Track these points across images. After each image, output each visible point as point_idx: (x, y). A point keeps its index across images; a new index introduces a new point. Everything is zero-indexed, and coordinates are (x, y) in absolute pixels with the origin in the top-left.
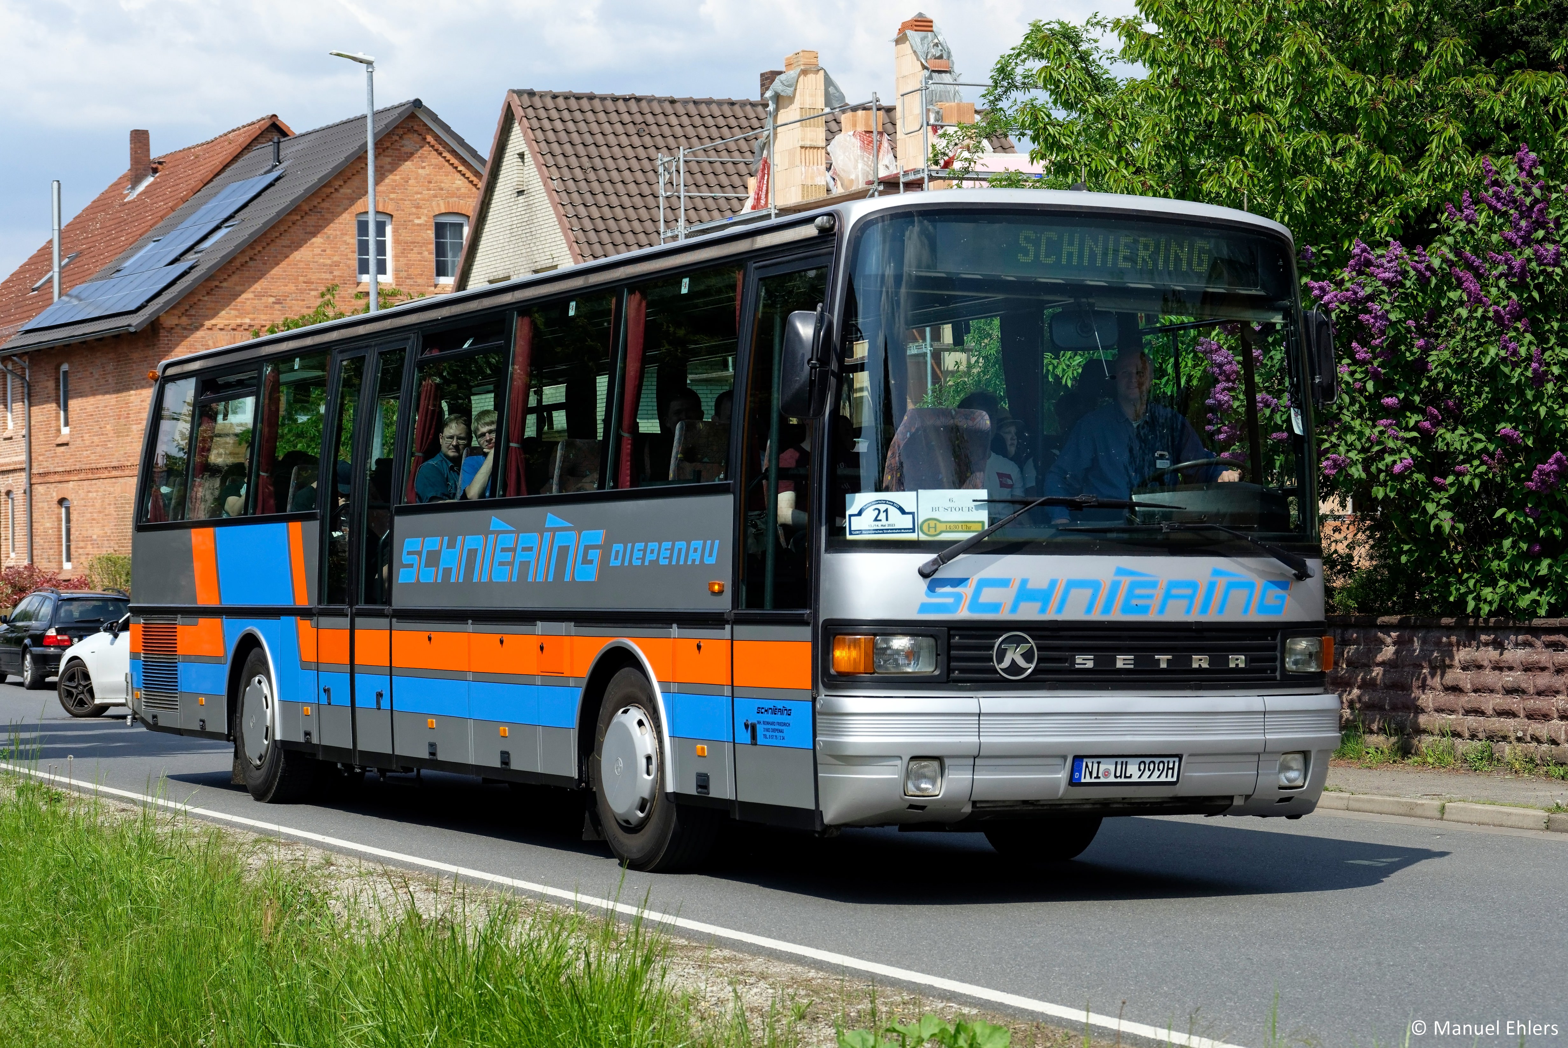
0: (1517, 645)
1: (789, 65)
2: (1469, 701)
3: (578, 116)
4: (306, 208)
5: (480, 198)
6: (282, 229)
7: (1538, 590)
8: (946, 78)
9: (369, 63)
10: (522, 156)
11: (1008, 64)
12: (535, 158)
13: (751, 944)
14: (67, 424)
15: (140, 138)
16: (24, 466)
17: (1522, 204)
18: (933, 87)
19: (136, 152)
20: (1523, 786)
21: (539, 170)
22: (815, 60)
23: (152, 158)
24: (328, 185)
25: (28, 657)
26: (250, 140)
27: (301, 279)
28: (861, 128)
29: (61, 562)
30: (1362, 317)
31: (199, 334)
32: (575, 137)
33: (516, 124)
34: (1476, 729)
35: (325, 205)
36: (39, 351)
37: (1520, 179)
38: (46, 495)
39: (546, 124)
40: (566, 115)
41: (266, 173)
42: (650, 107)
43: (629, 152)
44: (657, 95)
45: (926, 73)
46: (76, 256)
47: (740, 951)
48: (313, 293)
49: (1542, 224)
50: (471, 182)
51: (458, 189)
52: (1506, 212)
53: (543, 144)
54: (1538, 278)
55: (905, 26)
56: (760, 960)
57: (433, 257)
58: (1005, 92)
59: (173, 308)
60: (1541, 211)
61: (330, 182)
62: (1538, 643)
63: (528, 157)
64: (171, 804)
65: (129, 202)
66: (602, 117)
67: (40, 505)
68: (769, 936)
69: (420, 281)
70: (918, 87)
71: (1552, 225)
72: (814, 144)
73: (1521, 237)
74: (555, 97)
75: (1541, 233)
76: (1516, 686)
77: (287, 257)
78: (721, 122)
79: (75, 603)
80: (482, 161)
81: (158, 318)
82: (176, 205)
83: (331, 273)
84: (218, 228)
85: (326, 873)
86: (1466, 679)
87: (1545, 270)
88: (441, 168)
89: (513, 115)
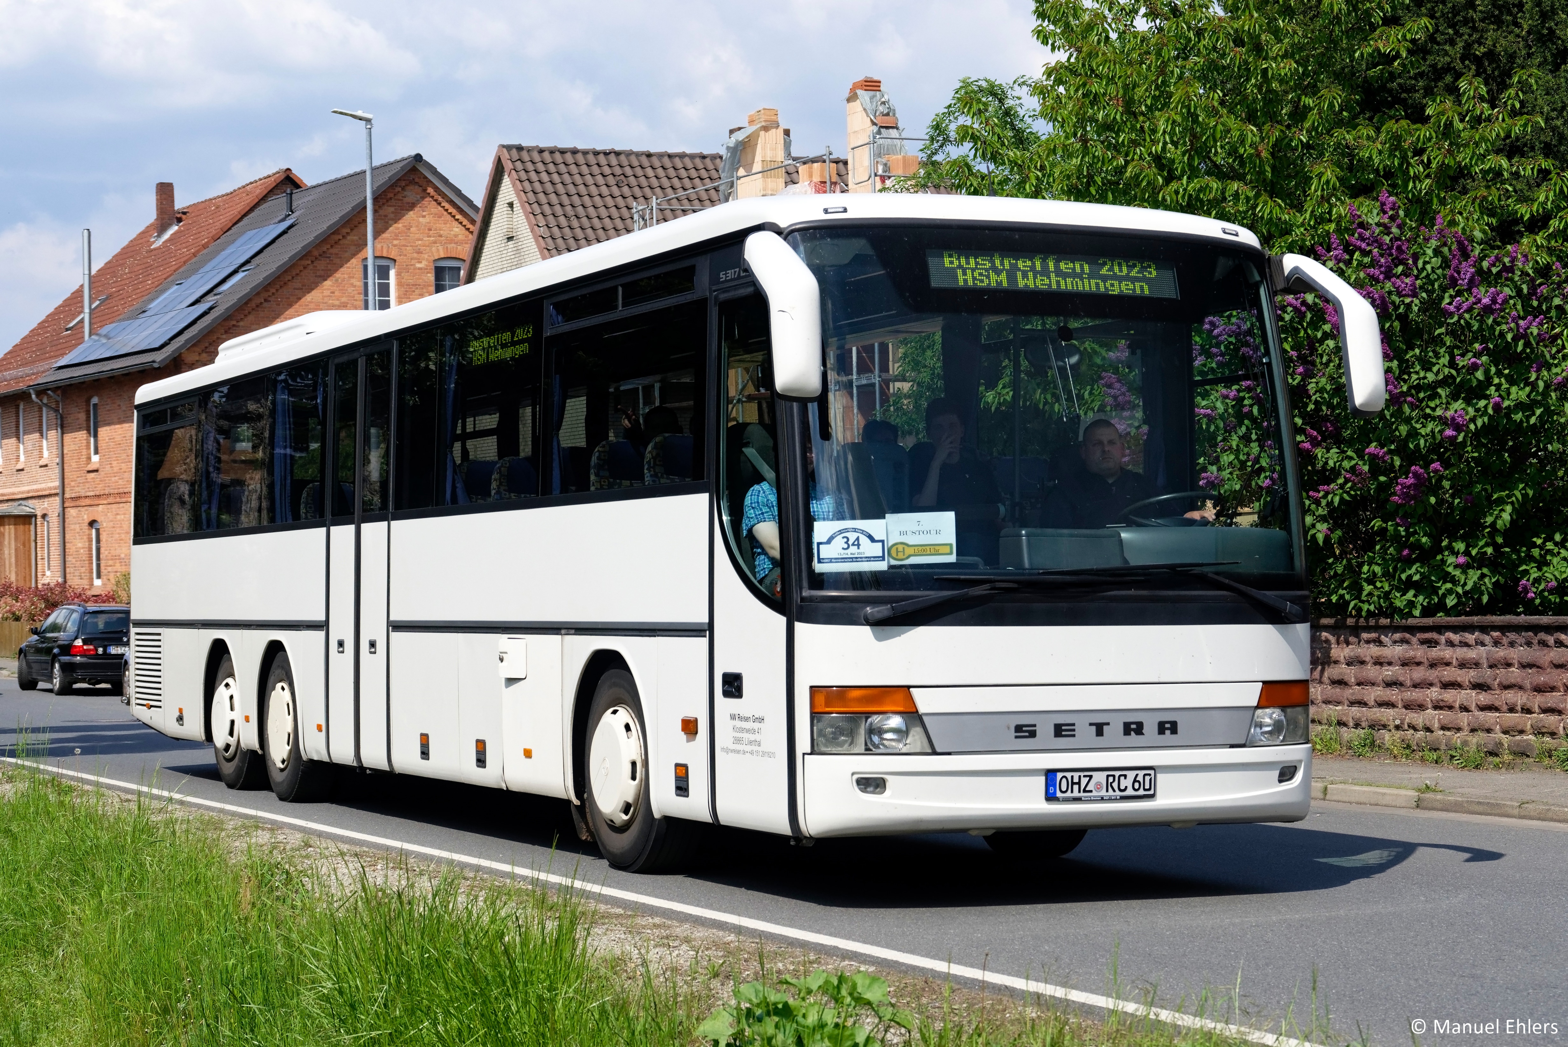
0: (1395, 642)
1: (749, 121)
2: (1353, 694)
3: (563, 168)
4: (316, 253)
5: (474, 244)
6: (294, 273)
7: (1412, 592)
8: (893, 133)
9: (368, 121)
10: (511, 205)
11: (942, 121)
12: (523, 207)
13: (681, 912)
14: (96, 452)
15: (165, 191)
16: (57, 491)
17: (1383, 242)
18: (881, 141)
19: (161, 203)
20: (1400, 769)
21: (527, 218)
22: (774, 118)
23: (176, 208)
25: (57, 665)
26: (265, 192)
28: (817, 179)
29: (91, 579)
32: (560, 188)
33: (506, 176)
34: (1360, 719)
35: (333, 251)
36: (71, 385)
37: (1382, 221)
38: (77, 517)
39: (533, 176)
40: (552, 168)
41: (280, 221)
42: (629, 161)
43: (610, 201)
44: (635, 150)
45: (875, 129)
46: (106, 299)
47: (670, 918)
49: (1401, 261)
50: (468, 229)
51: (456, 236)
52: (1370, 251)
53: (531, 194)
54: (1398, 309)
55: (856, 86)
56: (687, 926)
58: (941, 146)
59: (194, 345)
61: (338, 230)
62: (1414, 640)
63: (517, 205)
64: (165, 794)
65: (155, 249)
66: (585, 169)
67: (73, 527)
68: (698, 906)
70: (867, 141)
71: (1410, 261)
73: (1384, 273)
74: (541, 151)
75: (1401, 269)
76: (1394, 679)
78: (693, 173)
79: (100, 616)
80: (476, 209)
81: (180, 354)
82: (198, 251)
84: (235, 272)
85: (304, 853)
86: (1350, 673)
87: (1403, 302)
88: (440, 217)
89: (503, 168)
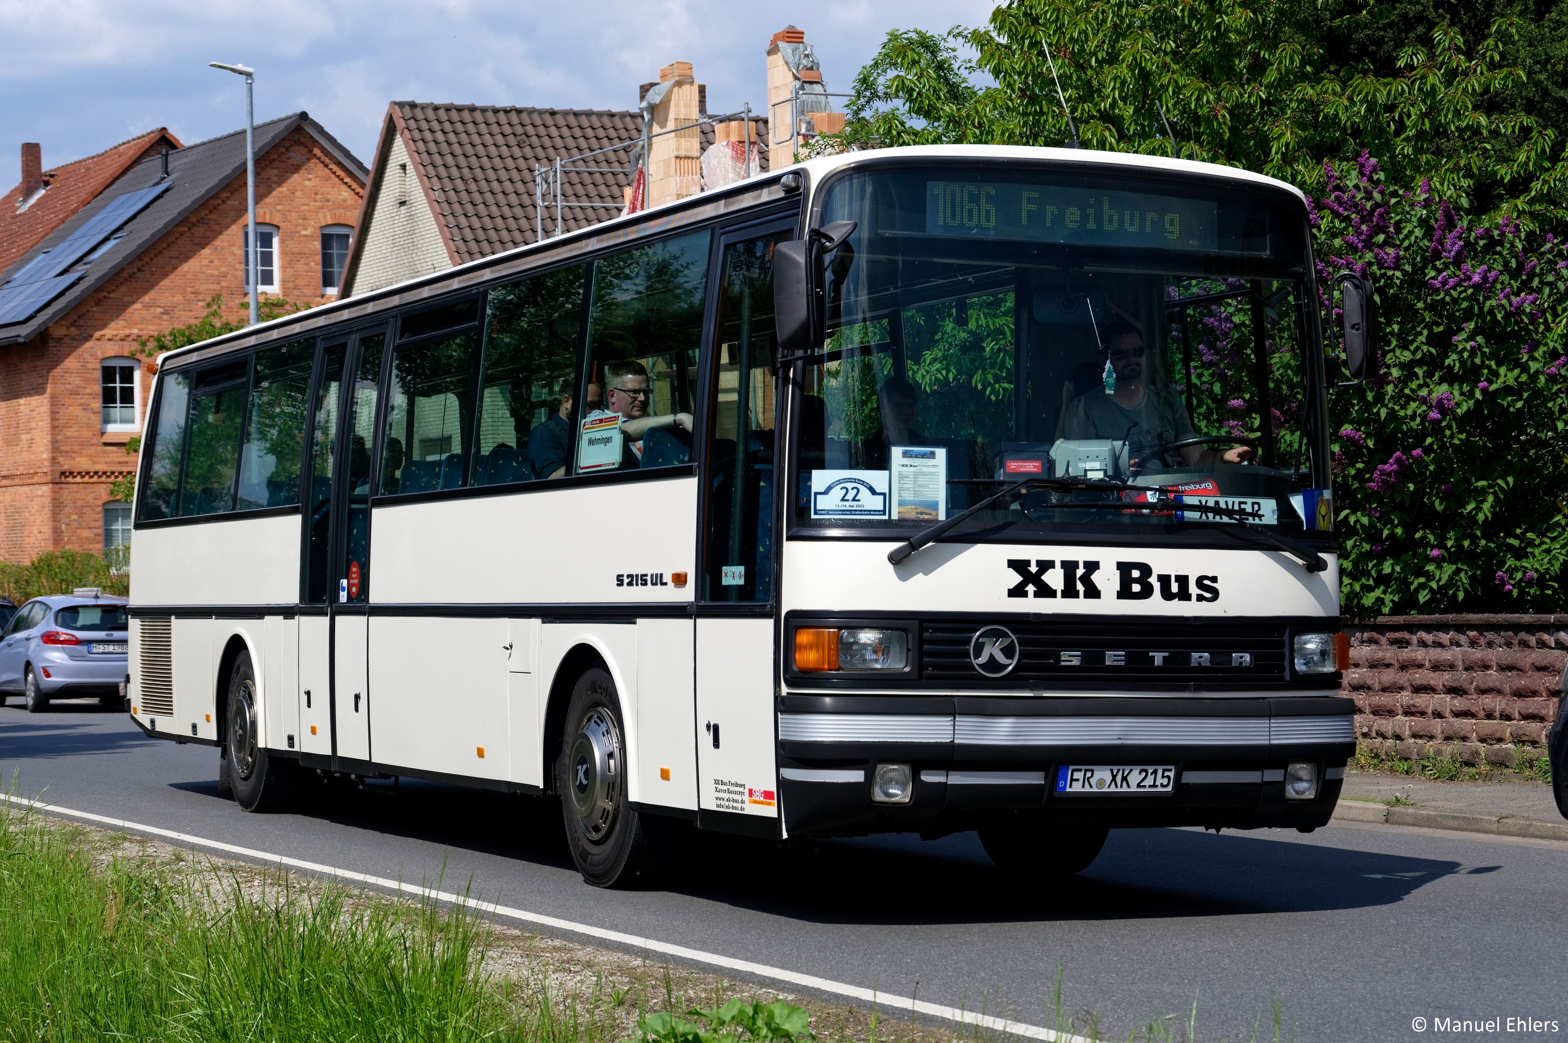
0: (1362, 642)
1: (664, 76)
3: (459, 127)
4: (193, 219)
5: (363, 209)
6: (170, 240)
7: (1382, 588)
8: (818, 89)
9: (249, 75)
10: (403, 167)
11: (870, 74)
12: (416, 169)
13: (583, 934)
15: (31, 152)
17: (1363, 208)
18: (805, 97)
19: (27, 165)
20: (1367, 780)
21: (421, 181)
22: (688, 72)
23: (43, 170)
24: (215, 196)
26: (139, 153)
27: (189, 289)
28: (734, 138)
30: (1206, 319)
31: (89, 344)
32: (457, 148)
33: (398, 136)
35: (213, 216)
37: (1361, 185)
39: (428, 135)
40: (448, 126)
41: (155, 184)
42: (531, 119)
43: (510, 163)
44: (538, 107)
45: (798, 84)
47: (571, 940)
48: (201, 304)
49: (1383, 229)
50: (357, 194)
51: (345, 200)
52: (1348, 216)
53: (425, 156)
54: (1379, 281)
55: (777, 38)
56: (589, 949)
57: (319, 268)
58: (868, 102)
59: (62, 319)
60: (1381, 215)
61: (217, 194)
62: (1383, 639)
63: (410, 168)
64: (25, 802)
65: (21, 215)
66: (483, 128)
68: (602, 927)
69: (307, 291)
70: (789, 97)
71: (1392, 229)
72: (689, 154)
73: (1363, 241)
74: (436, 108)
75: (1381, 238)
76: (1361, 682)
77: (176, 268)
78: (601, 133)
80: (366, 171)
81: (47, 329)
82: (67, 217)
83: (219, 283)
84: (106, 239)
85: (175, 867)
87: (1385, 274)
88: (327, 180)
89: (395, 126)
